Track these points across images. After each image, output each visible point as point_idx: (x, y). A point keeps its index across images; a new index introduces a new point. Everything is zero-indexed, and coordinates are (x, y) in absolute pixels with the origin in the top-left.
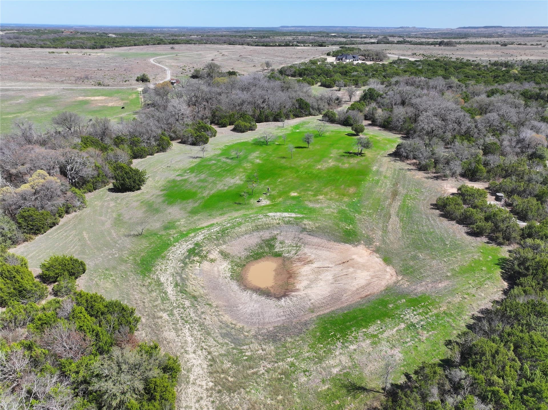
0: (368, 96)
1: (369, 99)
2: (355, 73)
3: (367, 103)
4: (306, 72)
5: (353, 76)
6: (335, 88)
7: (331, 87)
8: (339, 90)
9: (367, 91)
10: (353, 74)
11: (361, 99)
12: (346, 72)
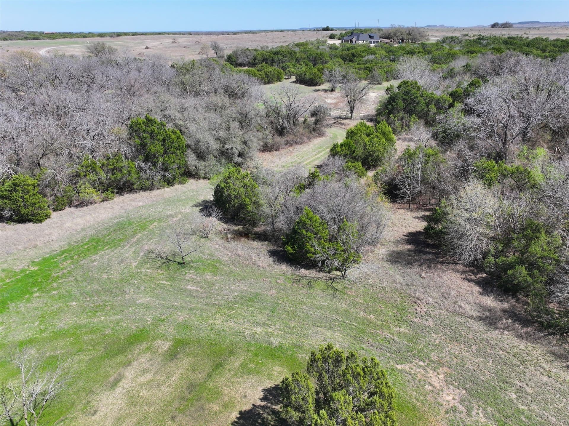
0: (401, 104)
1: (402, 113)
2: (371, 57)
3: (398, 124)
4: (276, 57)
5: (367, 62)
6: (326, 86)
7: (315, 85)
8: (333, 90)
9: (396, 91)
10: (366, 58)
11: (379, 113)
12: (354, 56)
